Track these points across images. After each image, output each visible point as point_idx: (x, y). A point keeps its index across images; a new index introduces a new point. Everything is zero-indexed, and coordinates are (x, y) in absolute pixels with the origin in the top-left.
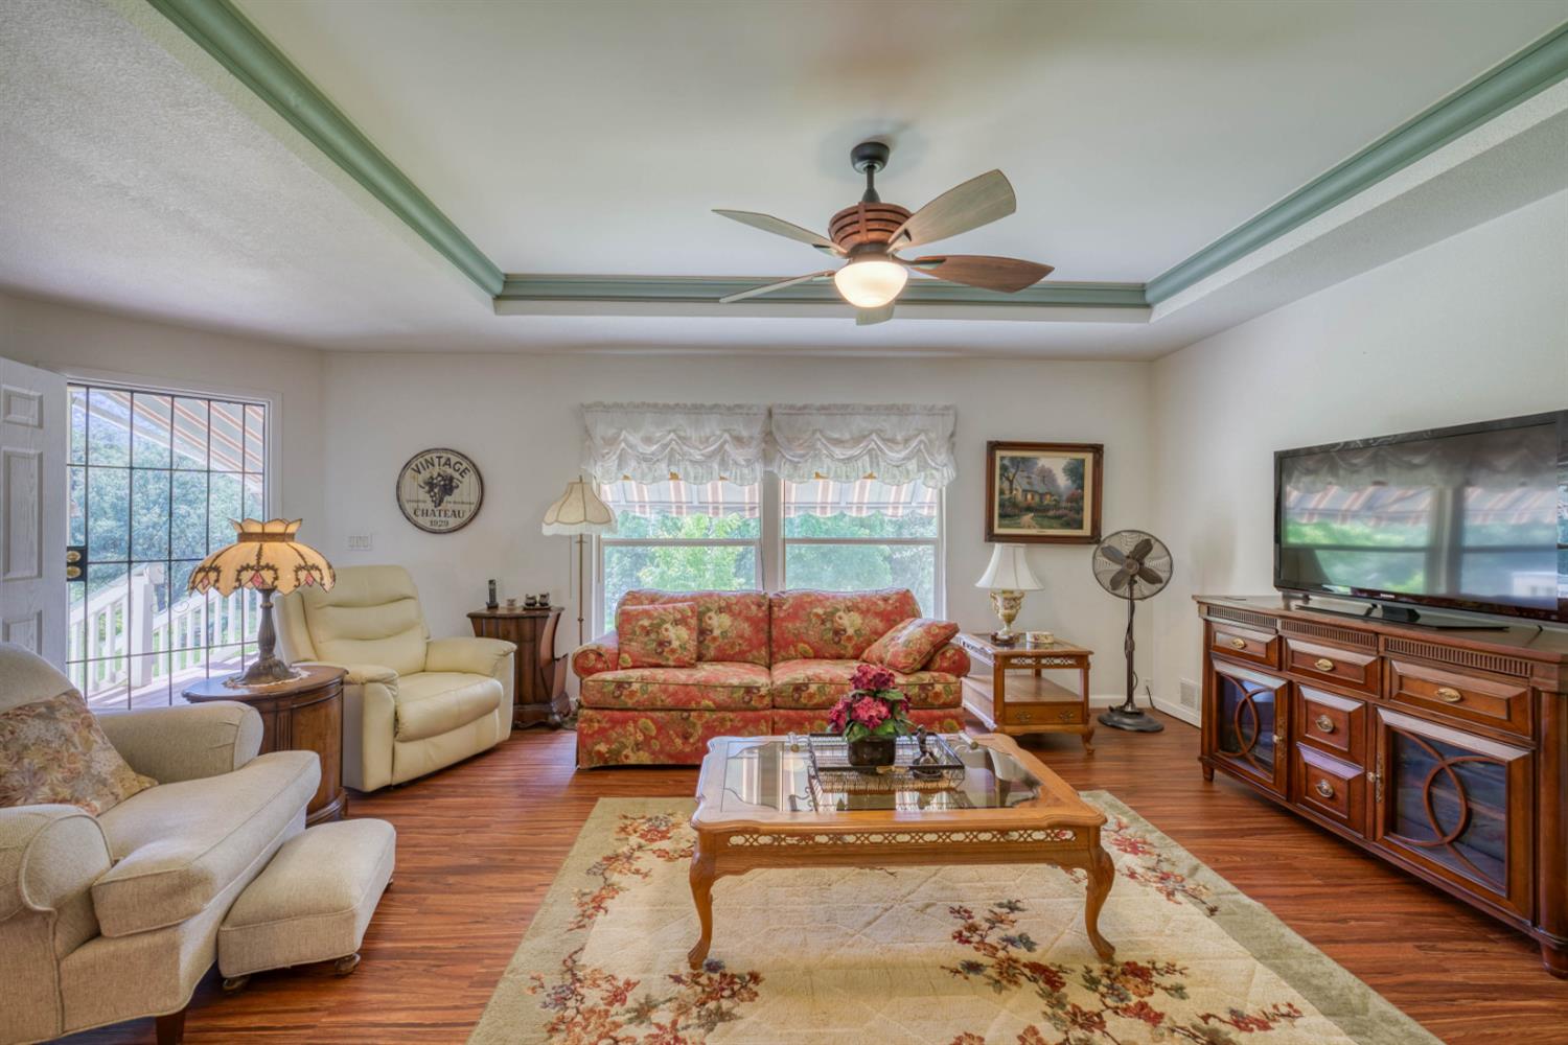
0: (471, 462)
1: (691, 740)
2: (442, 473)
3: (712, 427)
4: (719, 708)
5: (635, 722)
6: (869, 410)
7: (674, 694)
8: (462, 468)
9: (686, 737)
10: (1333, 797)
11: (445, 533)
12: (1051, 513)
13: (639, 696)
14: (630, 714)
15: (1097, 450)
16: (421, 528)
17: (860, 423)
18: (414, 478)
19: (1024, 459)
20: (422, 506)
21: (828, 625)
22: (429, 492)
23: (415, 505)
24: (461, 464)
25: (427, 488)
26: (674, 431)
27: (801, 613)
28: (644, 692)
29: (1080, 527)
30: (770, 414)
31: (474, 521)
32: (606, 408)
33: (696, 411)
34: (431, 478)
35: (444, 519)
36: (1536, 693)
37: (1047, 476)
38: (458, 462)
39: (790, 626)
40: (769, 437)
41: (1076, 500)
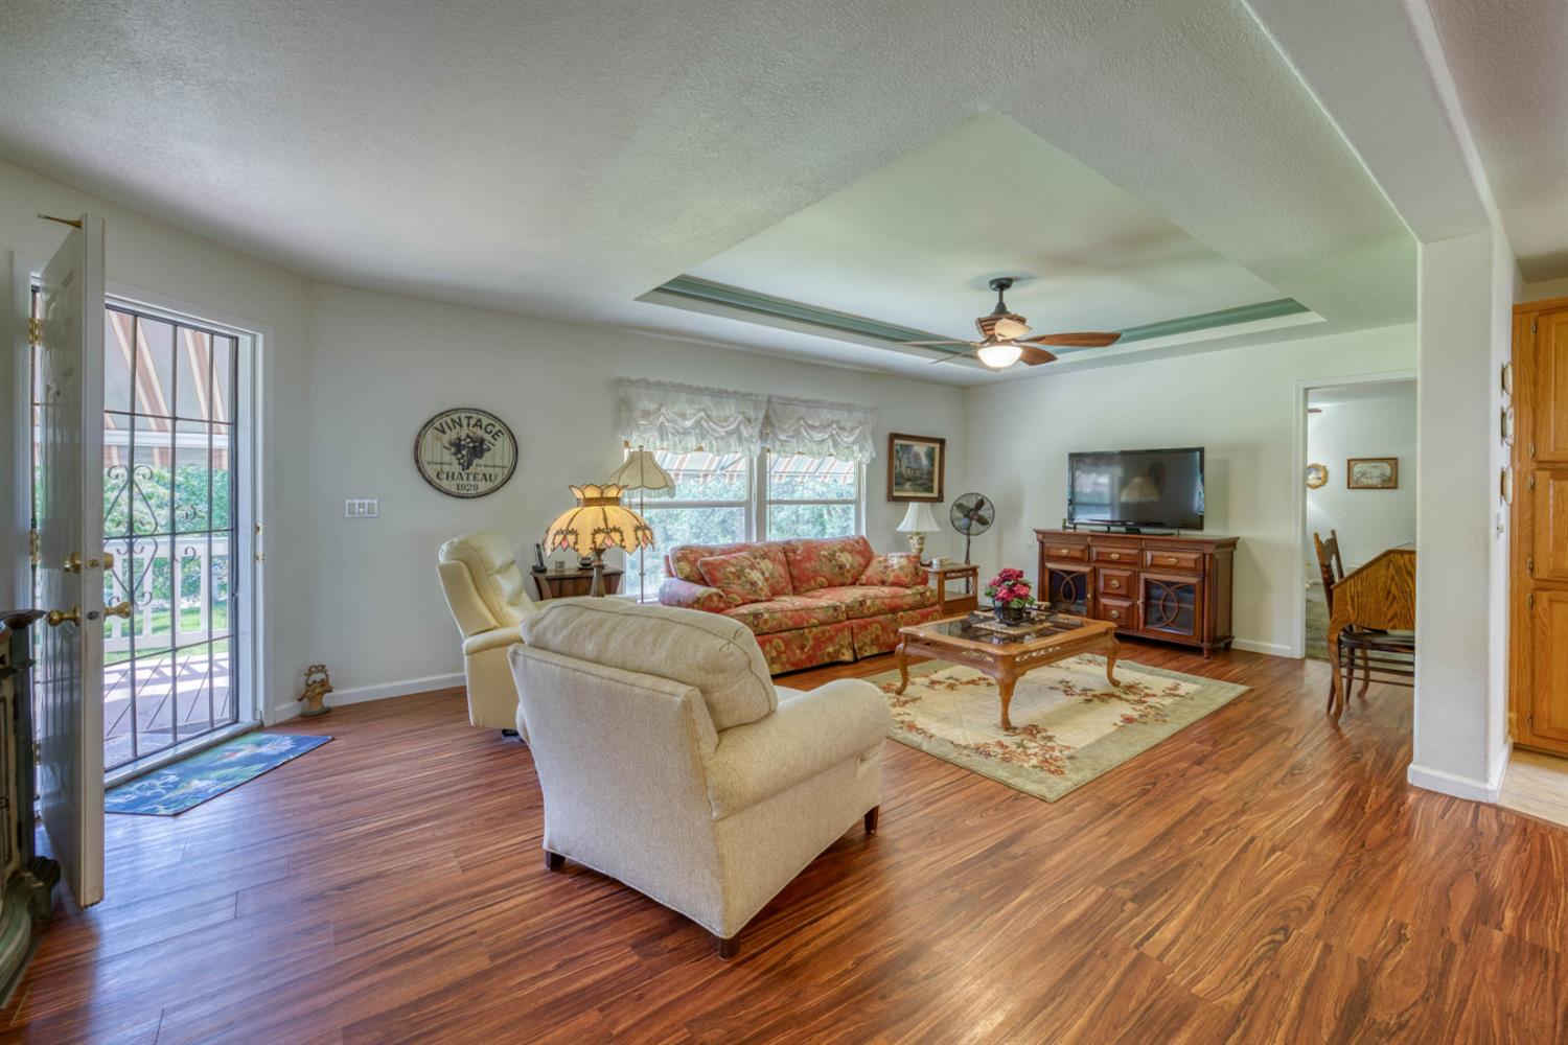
0: (505, 425)
1: (806, 650)
2: (471, 434)
3: (730, 409)
4: (822, 623)
5: (771, 642)
6: (832, 406)
7: (792, 618)
8: (495, 431)
9: (802, 648)
10: (1119, 617)
11: (473, 497)
12: (919, 482)
13: (771, 623)
14: (766, 637)
15: (942, 442)
16: (447, 493)
17: (827, 415)
18: (437, 438)
19: (907, 446)
20: (446, 468)
21: (834, 562)
22: (456, 454)
23: (438, 467)
24: (494, 426)
25: (453, 450)
26: (704, 410)
27: (813, 555)
28: (774, 619)
29: (932, 491)
30: (769, 402)
31: (505, 486)
32: (648, 384)
33: (720, 395)
34: (459, 439)
35: (473, 483)
36: (1204, 555)
37: (917, 457)
38: (490, 424)
39: (808, 565)
40: (767, 421)
41: (931, 473)
